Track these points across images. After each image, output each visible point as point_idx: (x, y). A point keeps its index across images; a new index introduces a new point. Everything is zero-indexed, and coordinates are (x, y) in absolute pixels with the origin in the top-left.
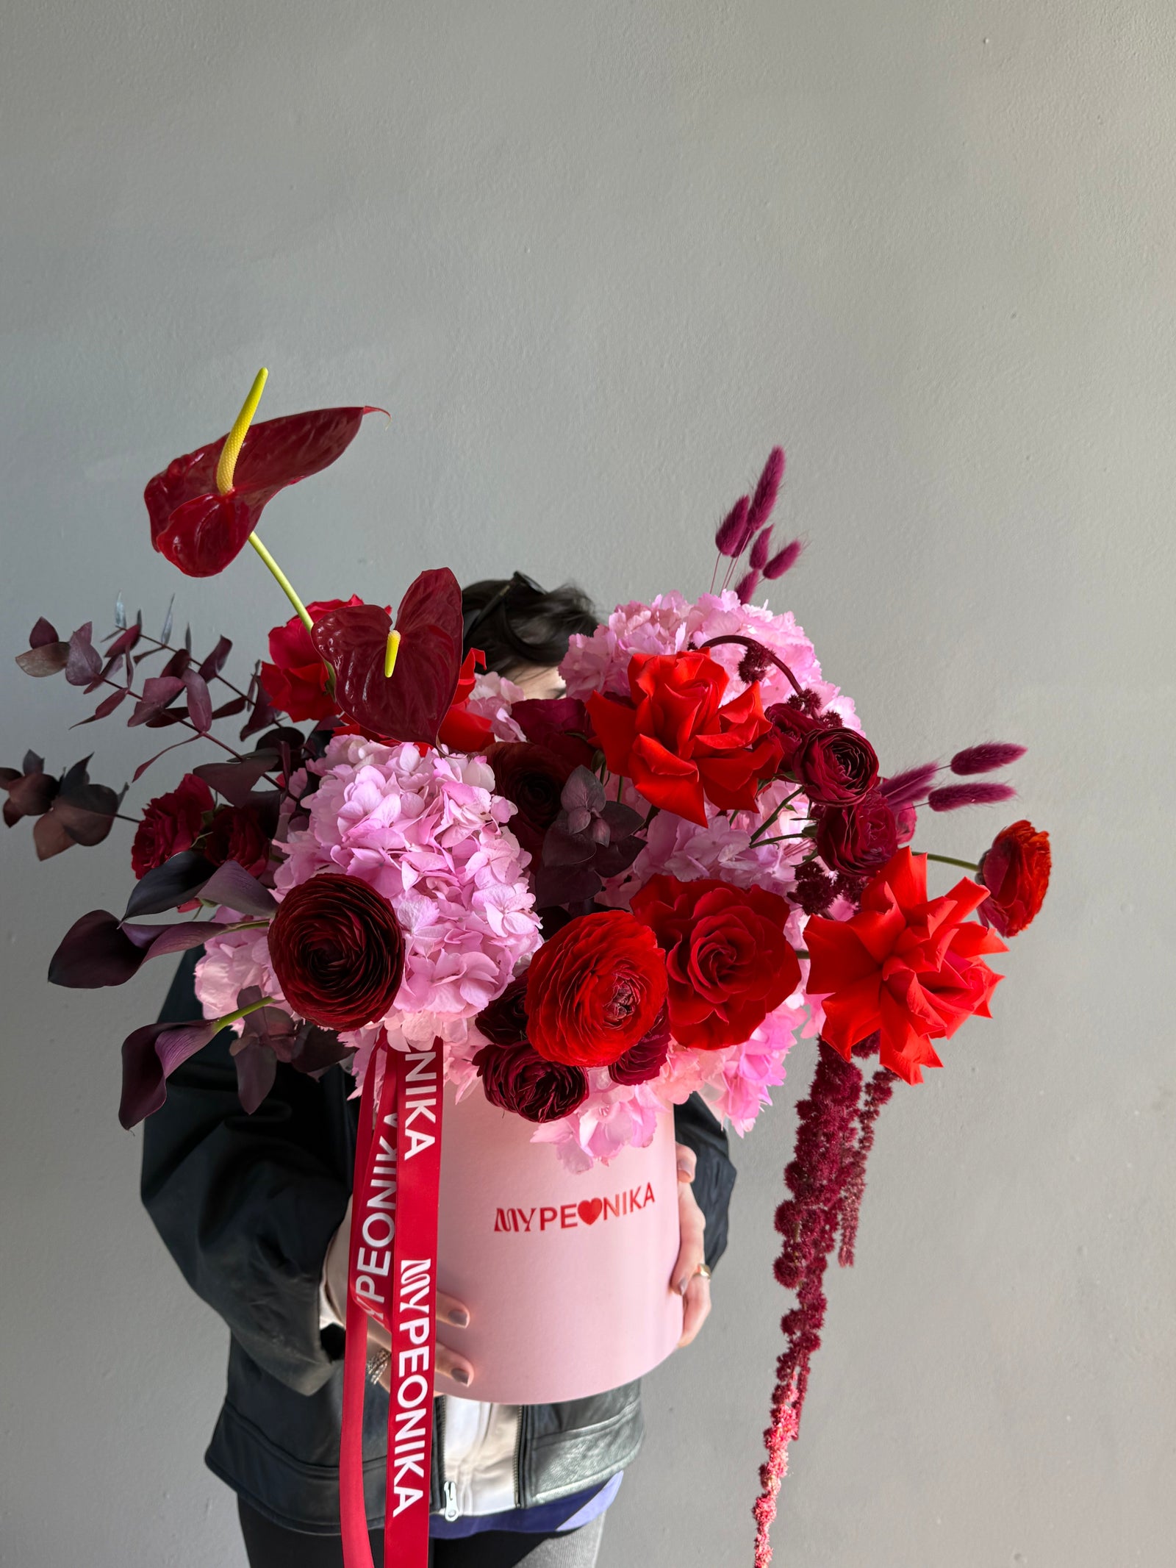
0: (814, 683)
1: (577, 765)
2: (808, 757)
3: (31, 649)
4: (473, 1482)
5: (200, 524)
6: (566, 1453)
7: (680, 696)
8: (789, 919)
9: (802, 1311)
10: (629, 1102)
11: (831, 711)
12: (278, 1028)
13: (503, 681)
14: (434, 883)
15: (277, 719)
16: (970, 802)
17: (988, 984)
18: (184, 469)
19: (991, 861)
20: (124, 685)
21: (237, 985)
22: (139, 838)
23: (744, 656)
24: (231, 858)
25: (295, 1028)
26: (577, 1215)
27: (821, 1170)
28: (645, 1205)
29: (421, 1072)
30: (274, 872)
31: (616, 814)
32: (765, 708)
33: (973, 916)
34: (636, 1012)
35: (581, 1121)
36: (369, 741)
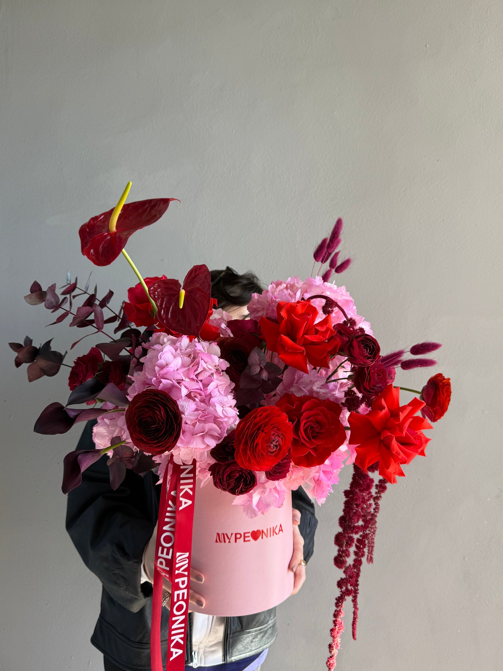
0: (353, 315)
1: (254, 347)
2: (351, 346)
3: (30, 293)
4: (204, 652)
5: (102, 244)
6: (244, 640)
7: (298, 319)
8: (342, 414)
9: (345, 579)
10: (273, 488)
11: (360, 327)
12: (127, 454)
13: (224, 312)
14: (194, 394)
15: (130, 325)
16: (418, 366)
17: (424, 442)
18: (96, 222)
19: (426, 390)
20: (68, 310)
21: (111, 436)
22: (72, 373)
23: (325, 303)
24: (110, 382)
25: (134, 455)
26: (250, 537)
27: (354, 519)
28: (279, 533)
29: (187, 474)
30: (128, 389)
31: (270, 367)
32: (333, 325)
33: (419, 414)
34: (280, 448)
35: (253, 496)
36: (168, 335)
